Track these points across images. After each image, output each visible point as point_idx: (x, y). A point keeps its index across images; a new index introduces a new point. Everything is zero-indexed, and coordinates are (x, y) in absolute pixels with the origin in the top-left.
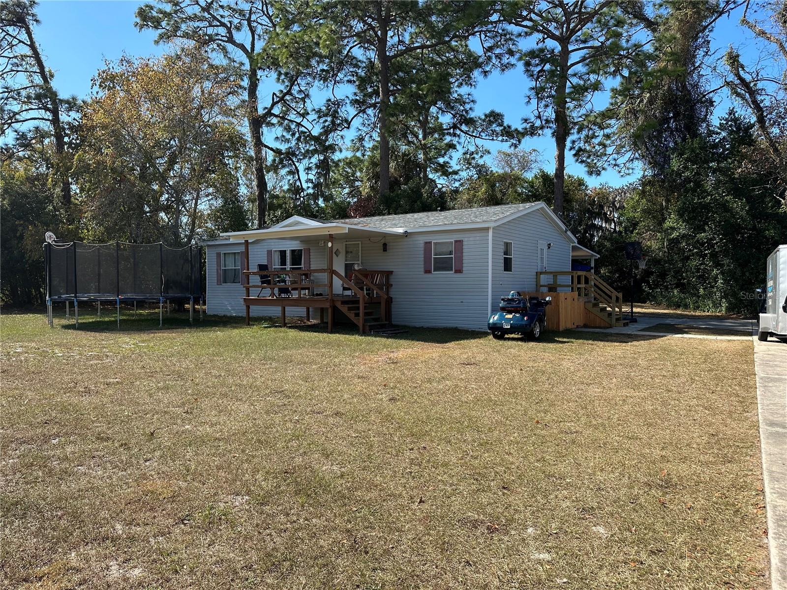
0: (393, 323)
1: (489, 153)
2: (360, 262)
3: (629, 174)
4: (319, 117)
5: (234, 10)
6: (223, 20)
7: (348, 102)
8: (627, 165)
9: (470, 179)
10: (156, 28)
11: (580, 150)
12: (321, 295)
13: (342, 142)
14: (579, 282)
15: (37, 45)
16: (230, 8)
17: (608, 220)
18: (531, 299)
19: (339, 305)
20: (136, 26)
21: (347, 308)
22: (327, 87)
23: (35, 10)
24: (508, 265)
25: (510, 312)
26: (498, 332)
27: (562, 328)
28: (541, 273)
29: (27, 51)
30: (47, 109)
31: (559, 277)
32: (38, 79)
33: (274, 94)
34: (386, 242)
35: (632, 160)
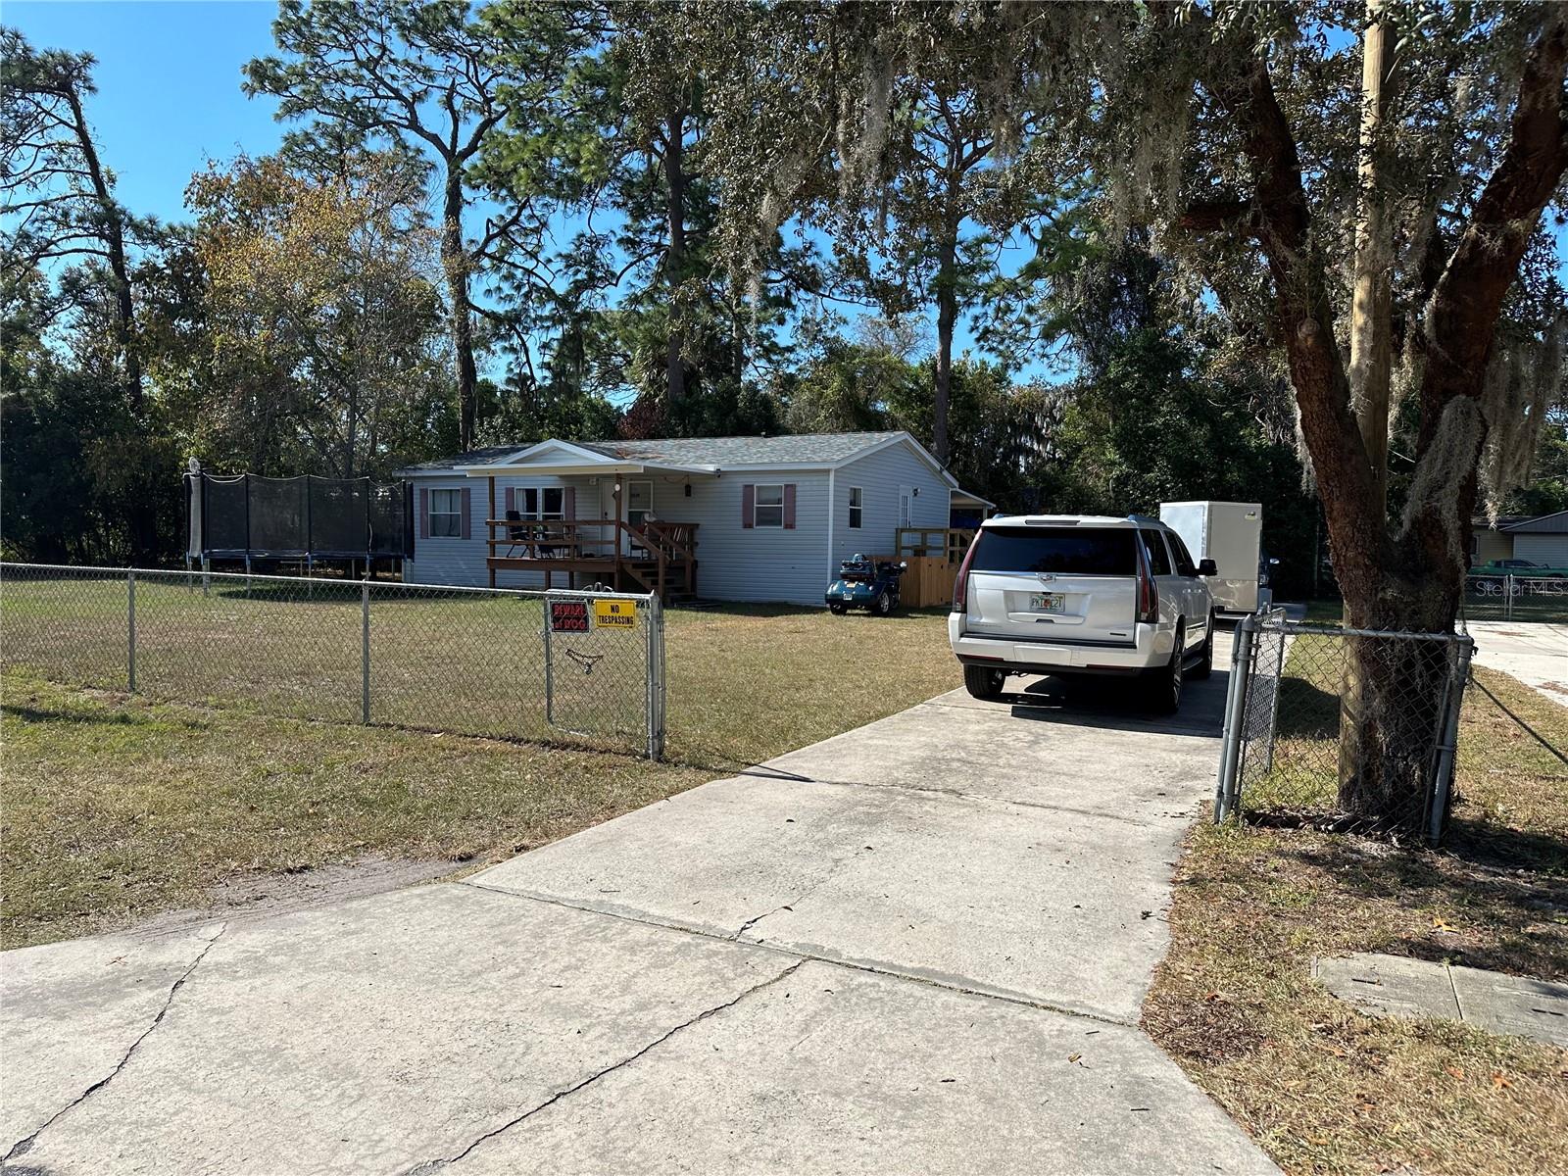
0: (699, 596)
1: (845, 322)
2: (651, 510)
3: (1065, 371)
4: (568, 266)
5: (414, 68)
6: (395, 85)
7: (614, 239)
8: (1062, 355)
9: (815, 362)
10: (277, 91)
11: (987, 331)
12: (591, 556)
13: (603, 305)
14: (952, 544)
15: (89, 128)
16: (408, 64)
17: (1041, 440)
18: (883, 564)
19: (629, 569)
20: (244, 90)
21: (640, 575)
22: (580, 212)
23: (91, 72)
24: (855, 519)
25: (852, 581)
26: (838, 606)
27: (924, 602)
28: (902, 530)
29: (72, 137)
30: (102, 236)
31: (929, 536)
32: (88, 185)
33: (489, 221)
34: (689, 484)
35: (1070, 348)
